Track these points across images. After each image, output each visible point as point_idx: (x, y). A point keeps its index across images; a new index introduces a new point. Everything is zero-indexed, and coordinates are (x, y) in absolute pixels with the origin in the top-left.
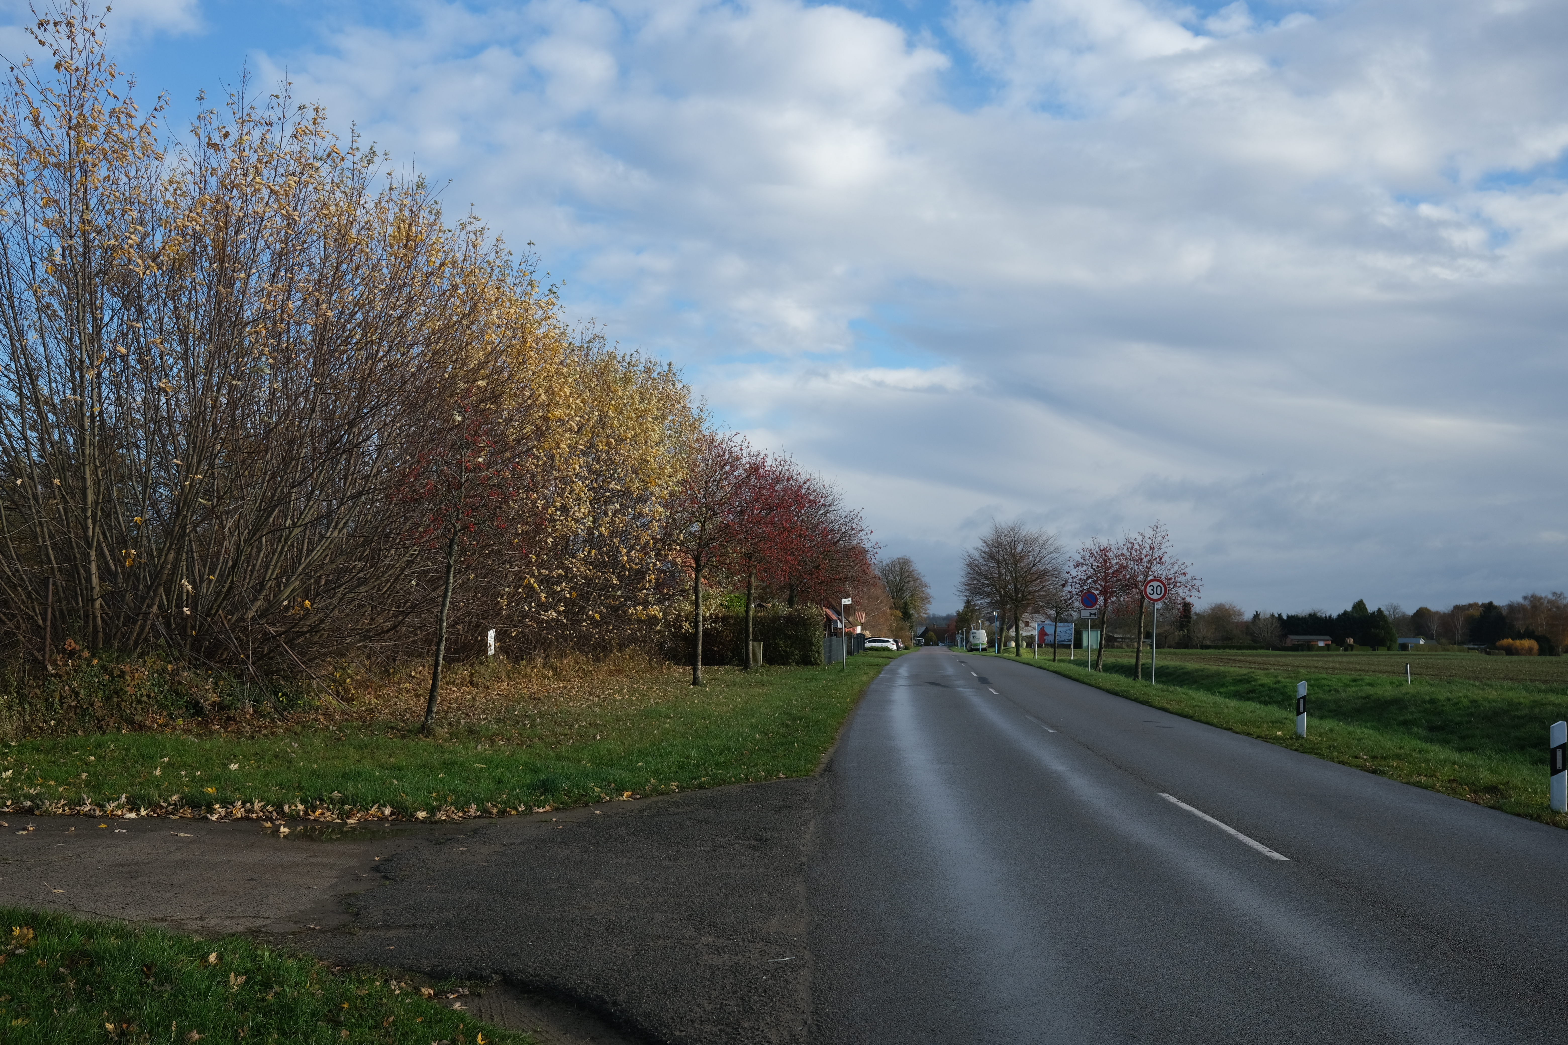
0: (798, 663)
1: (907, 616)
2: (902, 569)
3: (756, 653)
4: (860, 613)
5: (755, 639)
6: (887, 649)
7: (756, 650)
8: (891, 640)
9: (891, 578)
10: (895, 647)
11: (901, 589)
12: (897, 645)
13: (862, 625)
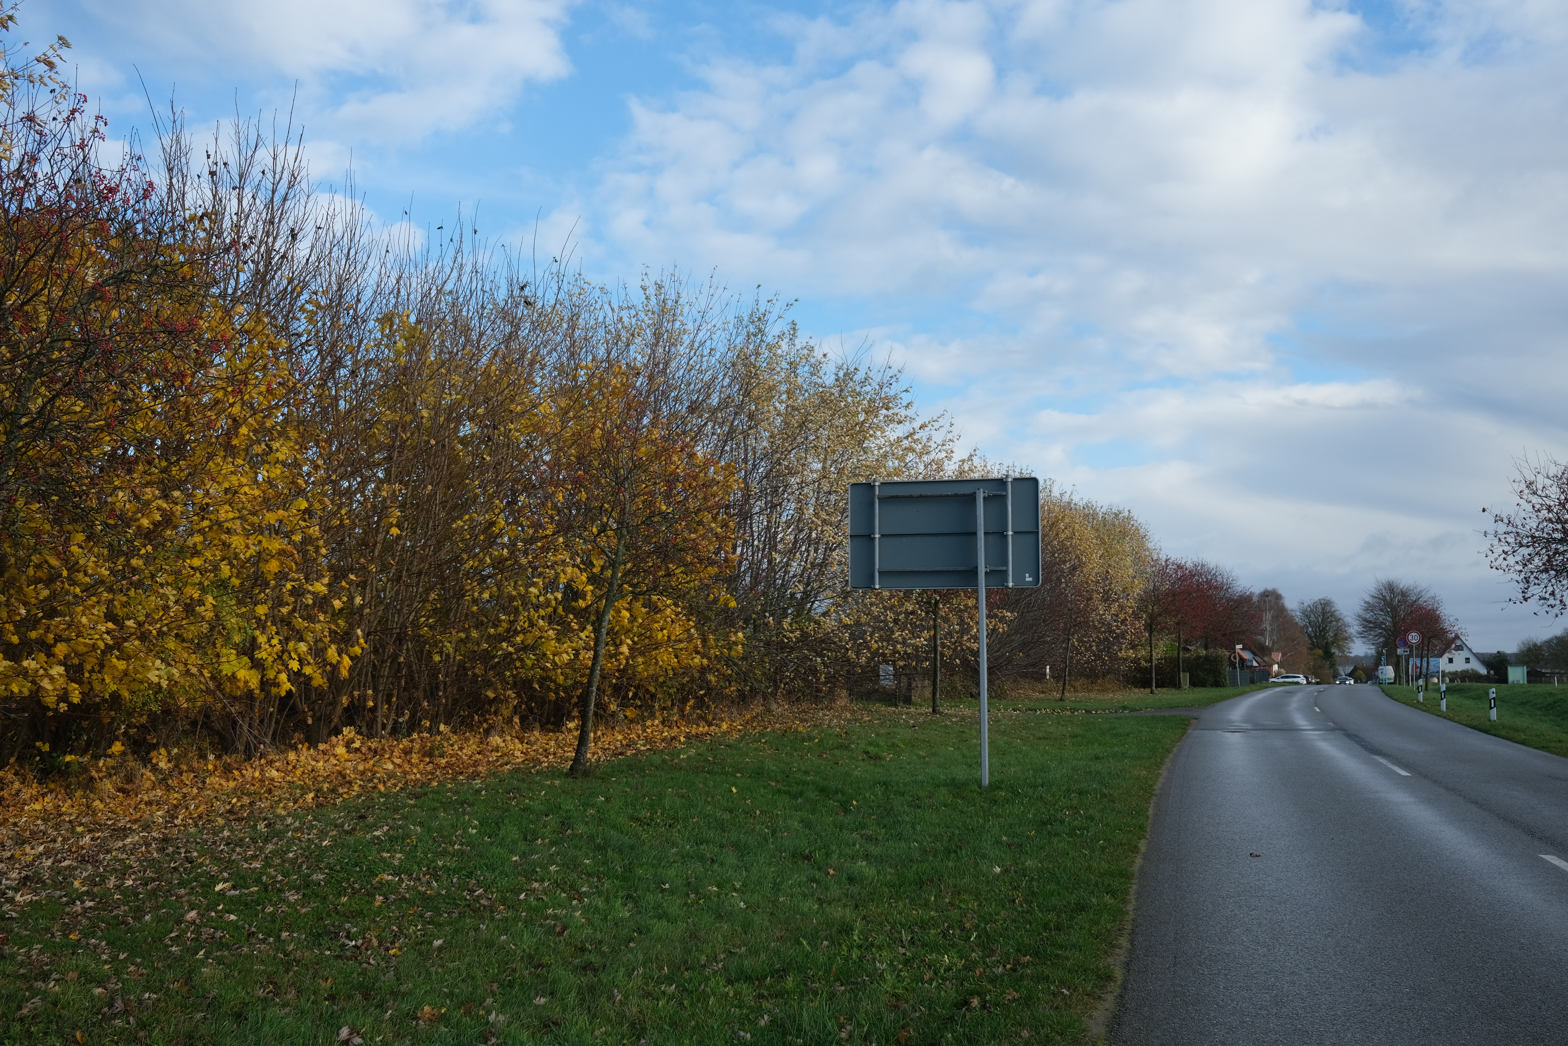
0: (1212, 686)
1: (1328, 655)
2: (1323, 610)
3: (1185, 680)
4: (1277, 653)
5: (1184, 671)
7: (1185, 678)
9: (1313, 619)
10: (1304, 682)
11: (1324, 629)
12: (1307, 680)
13: (1278, 664)
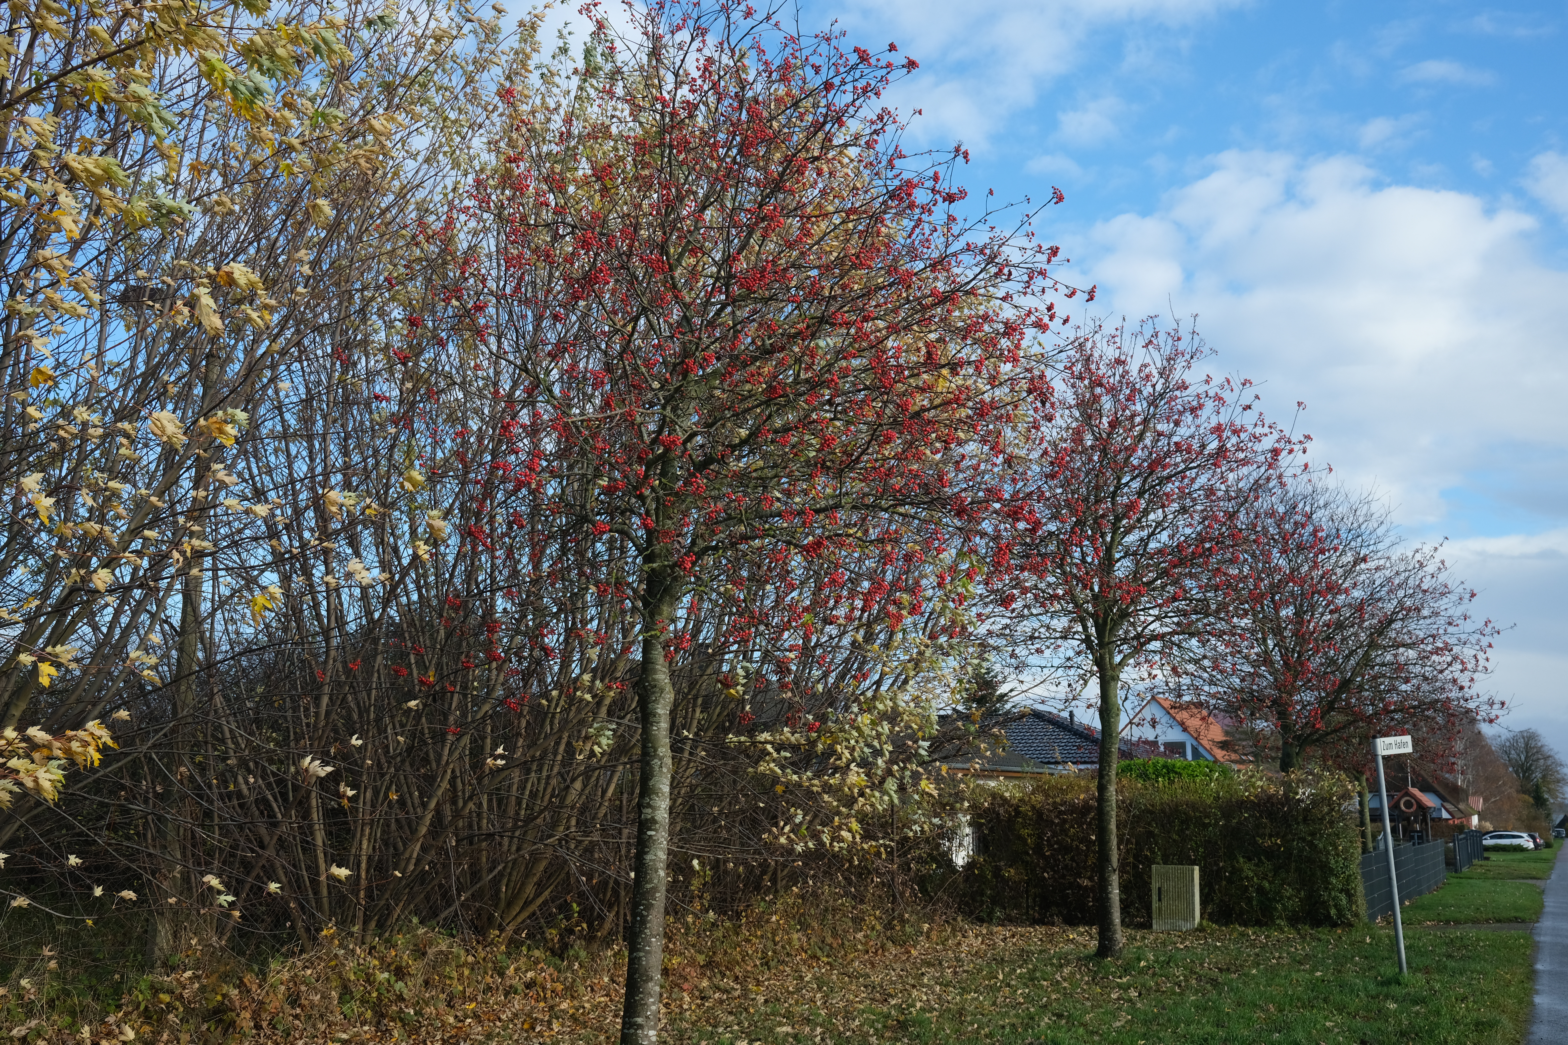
1: (1539, 801)
2: (1527, 744)
4: (1475, 798)
6: (1519, 849)
8: (1525, 835)
9: (1513, 755)
10: (1531, 845)
11: (1529, 769)
12: (1535, 842)
13: (1479, 814)
